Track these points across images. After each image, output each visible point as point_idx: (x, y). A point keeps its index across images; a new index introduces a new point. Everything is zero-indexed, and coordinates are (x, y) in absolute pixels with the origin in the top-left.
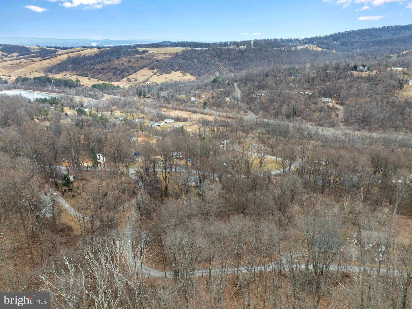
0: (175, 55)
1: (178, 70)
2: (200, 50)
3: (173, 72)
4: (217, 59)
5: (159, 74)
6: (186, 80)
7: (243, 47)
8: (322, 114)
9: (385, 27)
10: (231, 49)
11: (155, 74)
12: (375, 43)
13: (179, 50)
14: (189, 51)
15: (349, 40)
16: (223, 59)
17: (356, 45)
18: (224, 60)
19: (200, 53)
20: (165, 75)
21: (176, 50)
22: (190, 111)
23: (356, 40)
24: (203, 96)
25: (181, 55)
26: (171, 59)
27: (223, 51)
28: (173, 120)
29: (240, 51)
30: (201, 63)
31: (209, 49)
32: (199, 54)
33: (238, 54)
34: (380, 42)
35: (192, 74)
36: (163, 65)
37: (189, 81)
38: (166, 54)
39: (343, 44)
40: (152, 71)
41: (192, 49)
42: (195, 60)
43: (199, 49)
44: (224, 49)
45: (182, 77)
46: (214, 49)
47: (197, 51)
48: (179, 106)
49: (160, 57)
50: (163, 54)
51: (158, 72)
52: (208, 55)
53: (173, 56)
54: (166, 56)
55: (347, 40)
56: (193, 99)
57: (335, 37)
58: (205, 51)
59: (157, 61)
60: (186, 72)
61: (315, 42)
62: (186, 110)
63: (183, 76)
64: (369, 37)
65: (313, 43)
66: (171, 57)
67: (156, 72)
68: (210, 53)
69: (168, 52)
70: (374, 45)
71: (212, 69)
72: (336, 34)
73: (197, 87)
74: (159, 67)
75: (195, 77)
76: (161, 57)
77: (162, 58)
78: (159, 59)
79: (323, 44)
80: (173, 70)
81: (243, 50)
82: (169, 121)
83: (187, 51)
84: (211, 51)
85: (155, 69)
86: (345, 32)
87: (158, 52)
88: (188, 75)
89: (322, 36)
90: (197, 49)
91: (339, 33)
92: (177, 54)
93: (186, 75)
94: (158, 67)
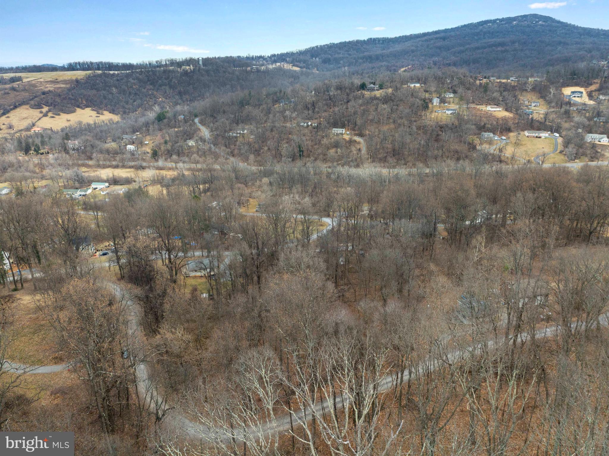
0: (75, 83)
1: (87, 106)
2: (118, 74)
3: (78, 110)
4: (151, 87)
5: (53, 114)
6: (105, 122)
7: (188, 67)
8: (339, 150)
9: (371, 39)
10: (170, 71)
11: (46, 115)
12: (364, 60)
13: (80, 74)
14: (100, 76)
15: (331, 55)
16: (160, 86)
17: (341, 62)
18: (163, 87)
19: (118, 78)
20: (64, 117)
21: (75, 75)
22: (131, 167)
23: (341, 56)
24: (147, 142)
25: (85, 83)
26: (69, 90)
27: (158, 74)
28: (107, 184)
29: (186, 73)
30: (124, 94)
31: (132, 72)
32: (118, 80)
33: (183, 78)
34: (370, 57)
35: (112, 112)
36: (58, 100)
37: (111, 122)
38: (58, 82)
39: (325, 61)
40: (39, 110)
41: (104, 73)
42: (114, 90)
43: (116, 72)
44: (159, 71)
45: (97, 117)
46: (142, 72)
47: (114, 74)
48: (110, 161)
49: (47, 87)
50: (51, 81)
51: (49, 111)
52: (133, 81)
53: (73, 86)
54: (58, 86)
55: (330, 56)
56: (130, 147)
57: (314, 52)
58: (127, 76)
59: (44, 93)
60: (101, 109)
61: (288, 59)
62: (124, 167)
63: (98, 115)
64: (355, 52)
65: (286, 61)
66: (68, 86)
67: (47, 112)
68: (138, 79)
69: (61, 79)
70: (364, 62)
71: (146, 102)
72: (313, 48)
73: (131, 130)
74: (51, 104)
75: (119, 115)
76: (50, 87)
77: (51, 89)
78: (47, 90)
79: (300, 61)
80: (79, 107)
81: (189, 71)
82: (100, 186)
83: (95, 76)
84: (138, 75)
85: (44, 106)
86: (324, 45)
87: (42, 80)
88: (106, 113)
89: (295, 52)
90: (111, 72)
91: (317, 47)
92: (77, 81)
93: (102, 114)
94: (49, 104)
